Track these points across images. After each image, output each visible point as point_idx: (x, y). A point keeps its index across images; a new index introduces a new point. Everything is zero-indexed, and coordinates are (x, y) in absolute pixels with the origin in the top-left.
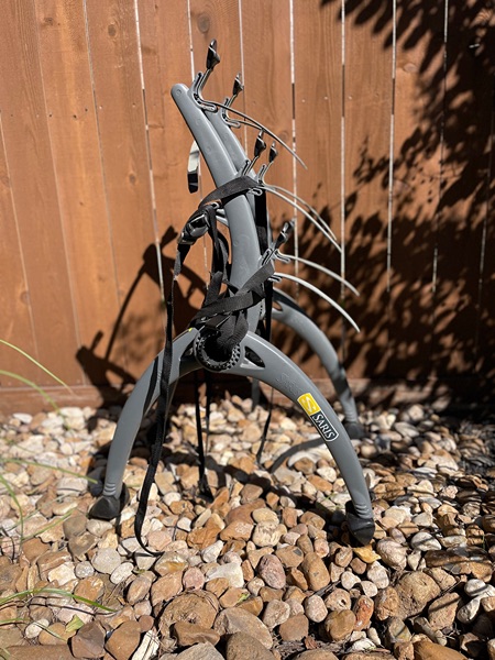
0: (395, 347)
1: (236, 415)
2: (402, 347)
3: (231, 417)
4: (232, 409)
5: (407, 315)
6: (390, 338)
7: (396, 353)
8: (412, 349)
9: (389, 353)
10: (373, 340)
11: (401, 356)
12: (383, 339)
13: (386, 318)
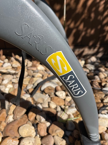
0: (86, 31)
1: (16, 64)
2: (89, 31)
3: (14, 65)
4: (15, 61)
5: (93, 15)
6: (84, 27)
7: (86, 33)
8: (93, 32)
9: (83, 34)
10: (77, 27)
11: (88, 35)
12: (81, 27)
13: (83, 16)
